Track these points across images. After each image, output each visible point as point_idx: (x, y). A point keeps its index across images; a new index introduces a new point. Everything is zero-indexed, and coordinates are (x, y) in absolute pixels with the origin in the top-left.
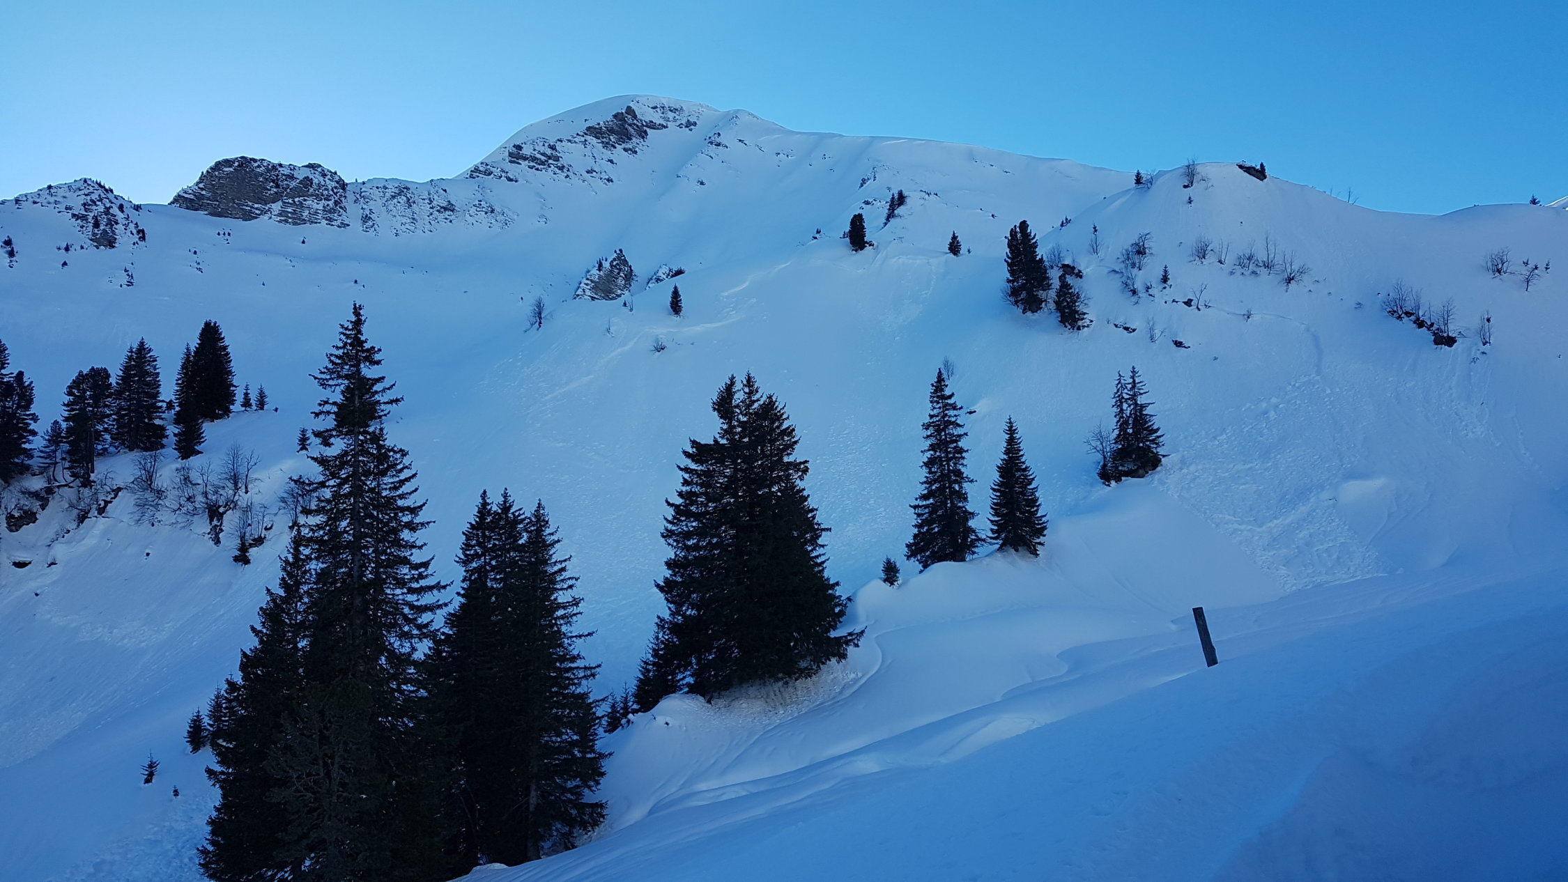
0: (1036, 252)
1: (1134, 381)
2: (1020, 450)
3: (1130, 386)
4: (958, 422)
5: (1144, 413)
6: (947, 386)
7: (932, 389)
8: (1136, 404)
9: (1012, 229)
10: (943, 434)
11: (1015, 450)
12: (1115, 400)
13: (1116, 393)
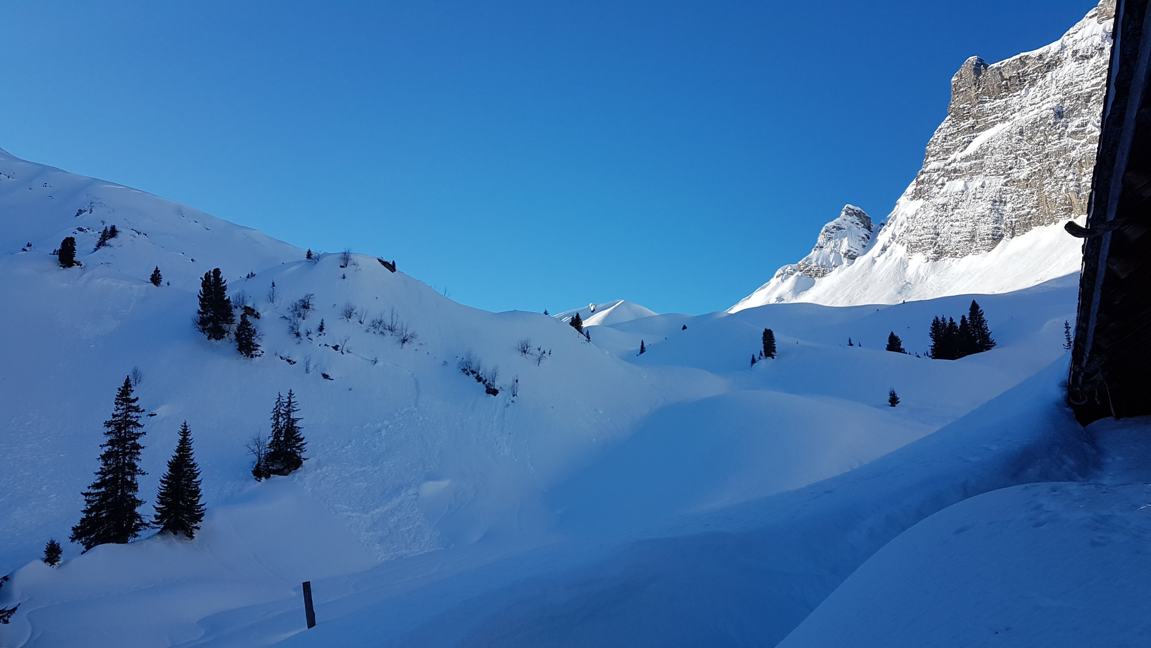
0: (225, 294)
1: (290, 401)
2: (190, 450)
3: (286, 404)
4: (138, 422)
5: (294, 425)
6: (132, 391)
7: (118, 393)
8: (289, 418)
9: (207, 273)
10: (123, 431)
11: (186, 449)
12: (273, 414)
13: (275, 409)
